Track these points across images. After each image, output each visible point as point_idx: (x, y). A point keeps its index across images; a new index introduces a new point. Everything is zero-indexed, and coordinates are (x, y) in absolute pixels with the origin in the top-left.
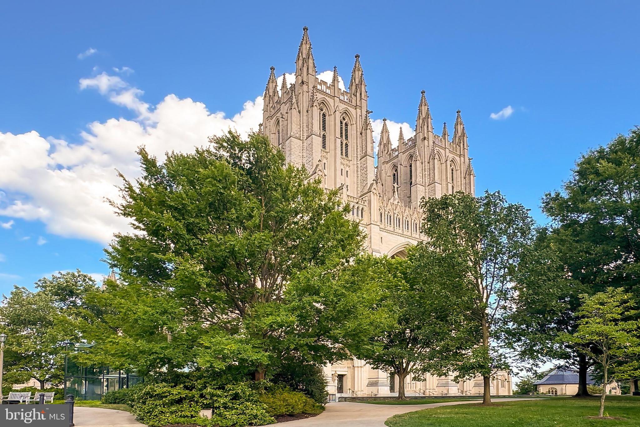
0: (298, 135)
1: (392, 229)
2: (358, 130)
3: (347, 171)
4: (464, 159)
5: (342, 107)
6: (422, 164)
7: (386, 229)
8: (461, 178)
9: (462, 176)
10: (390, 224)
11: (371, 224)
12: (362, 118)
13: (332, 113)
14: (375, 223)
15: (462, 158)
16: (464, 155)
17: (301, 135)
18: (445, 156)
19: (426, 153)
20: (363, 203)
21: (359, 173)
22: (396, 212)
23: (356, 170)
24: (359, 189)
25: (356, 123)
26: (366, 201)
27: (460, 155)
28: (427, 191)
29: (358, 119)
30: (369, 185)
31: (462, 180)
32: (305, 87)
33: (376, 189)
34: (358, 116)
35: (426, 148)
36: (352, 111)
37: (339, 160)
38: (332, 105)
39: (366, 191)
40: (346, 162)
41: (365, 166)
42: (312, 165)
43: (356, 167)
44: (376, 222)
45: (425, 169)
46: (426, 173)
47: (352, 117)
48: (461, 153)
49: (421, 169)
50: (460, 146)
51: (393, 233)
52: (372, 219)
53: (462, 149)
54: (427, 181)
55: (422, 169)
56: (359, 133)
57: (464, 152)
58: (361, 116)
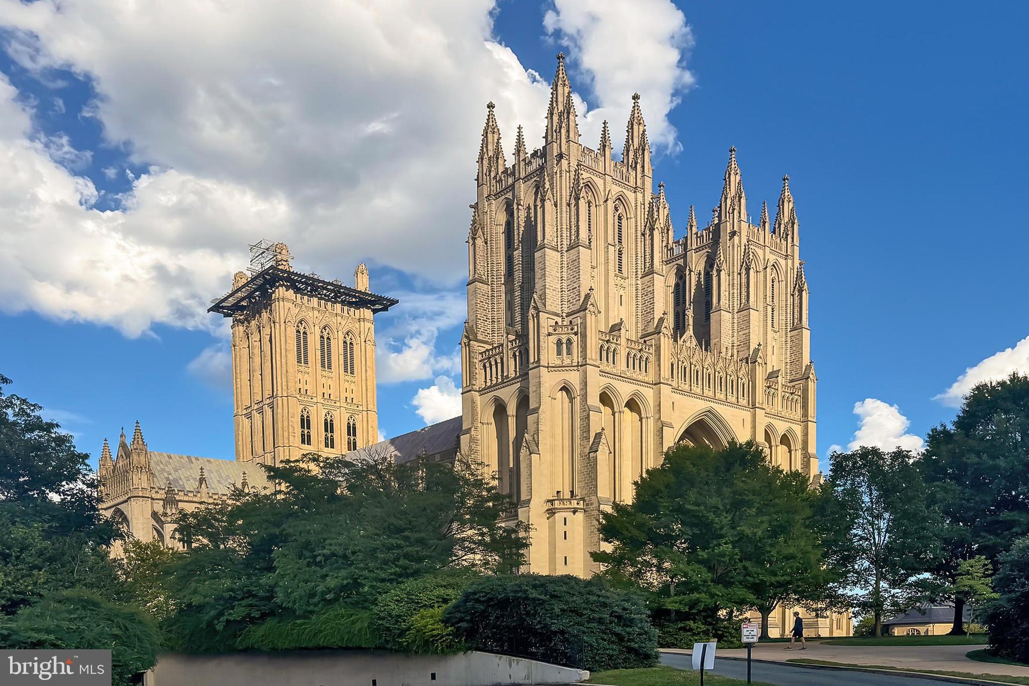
0: (554, 244)
1: (687, 387)
2: (639, 229)
3: (621, 296)
4: (793, 263)
5: (615, 190)
6: (729, 275)
7: (680, 388)
8: (786, 294)
9: (789, 292)
10: (685, 381)
11: (660, 383)
12: (644, 209)
13: (601, 203)
14: (666, 382)
15: (790, 262)
16: (793, 256)
17: (559, 243)
18: (764, 259)
19: (736, 258)
20: (647, 350)
21: (640, 298)
22: (693, 361)
23: (634, 294)
24: (640, 325)
25: (636, 216)
26: (652, 345)
27: (787, 256)
28: (735, 321)
29: (639, 208)
30: (656, 321)
31: (789, 299)
32: (564, 162)
33: (668, 327)
34: (639, 204)
35: (736, 249)
36: (630, 195)
37: (612, 279)
38: (601, 188)
39: (651, 329)
40: (619, 281)
41: (649, 289)
42: (579, 295)
43: (634, 289)
44: (668, 380)
45: (733, 284)
46: (735, 291)
47: (630, 206)
48: (789, 253)
49: (727, 283)
50: (787, 241)
51: (690, 393)
52: (662, 375)
53: (789, 245)
54: (735, 305)
55: (729, 285)
56: (639, 234)
57: (793, 251)
58: (644, 204)
